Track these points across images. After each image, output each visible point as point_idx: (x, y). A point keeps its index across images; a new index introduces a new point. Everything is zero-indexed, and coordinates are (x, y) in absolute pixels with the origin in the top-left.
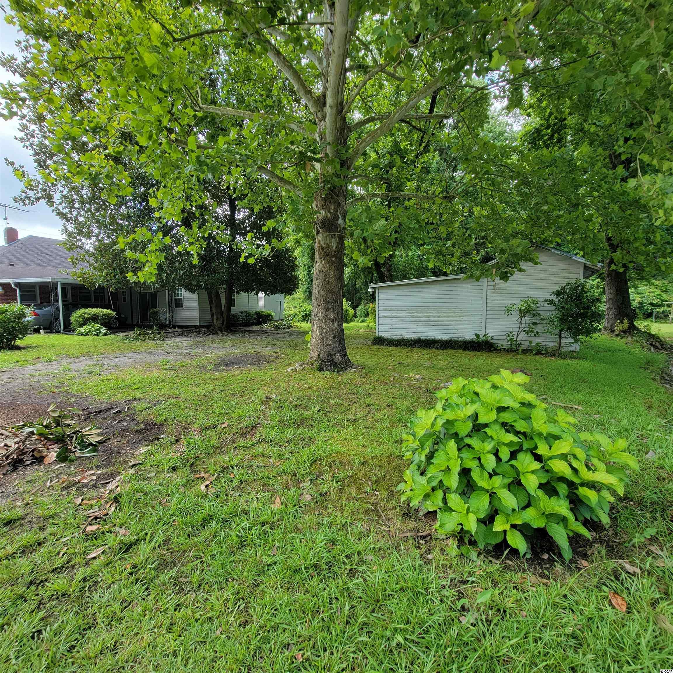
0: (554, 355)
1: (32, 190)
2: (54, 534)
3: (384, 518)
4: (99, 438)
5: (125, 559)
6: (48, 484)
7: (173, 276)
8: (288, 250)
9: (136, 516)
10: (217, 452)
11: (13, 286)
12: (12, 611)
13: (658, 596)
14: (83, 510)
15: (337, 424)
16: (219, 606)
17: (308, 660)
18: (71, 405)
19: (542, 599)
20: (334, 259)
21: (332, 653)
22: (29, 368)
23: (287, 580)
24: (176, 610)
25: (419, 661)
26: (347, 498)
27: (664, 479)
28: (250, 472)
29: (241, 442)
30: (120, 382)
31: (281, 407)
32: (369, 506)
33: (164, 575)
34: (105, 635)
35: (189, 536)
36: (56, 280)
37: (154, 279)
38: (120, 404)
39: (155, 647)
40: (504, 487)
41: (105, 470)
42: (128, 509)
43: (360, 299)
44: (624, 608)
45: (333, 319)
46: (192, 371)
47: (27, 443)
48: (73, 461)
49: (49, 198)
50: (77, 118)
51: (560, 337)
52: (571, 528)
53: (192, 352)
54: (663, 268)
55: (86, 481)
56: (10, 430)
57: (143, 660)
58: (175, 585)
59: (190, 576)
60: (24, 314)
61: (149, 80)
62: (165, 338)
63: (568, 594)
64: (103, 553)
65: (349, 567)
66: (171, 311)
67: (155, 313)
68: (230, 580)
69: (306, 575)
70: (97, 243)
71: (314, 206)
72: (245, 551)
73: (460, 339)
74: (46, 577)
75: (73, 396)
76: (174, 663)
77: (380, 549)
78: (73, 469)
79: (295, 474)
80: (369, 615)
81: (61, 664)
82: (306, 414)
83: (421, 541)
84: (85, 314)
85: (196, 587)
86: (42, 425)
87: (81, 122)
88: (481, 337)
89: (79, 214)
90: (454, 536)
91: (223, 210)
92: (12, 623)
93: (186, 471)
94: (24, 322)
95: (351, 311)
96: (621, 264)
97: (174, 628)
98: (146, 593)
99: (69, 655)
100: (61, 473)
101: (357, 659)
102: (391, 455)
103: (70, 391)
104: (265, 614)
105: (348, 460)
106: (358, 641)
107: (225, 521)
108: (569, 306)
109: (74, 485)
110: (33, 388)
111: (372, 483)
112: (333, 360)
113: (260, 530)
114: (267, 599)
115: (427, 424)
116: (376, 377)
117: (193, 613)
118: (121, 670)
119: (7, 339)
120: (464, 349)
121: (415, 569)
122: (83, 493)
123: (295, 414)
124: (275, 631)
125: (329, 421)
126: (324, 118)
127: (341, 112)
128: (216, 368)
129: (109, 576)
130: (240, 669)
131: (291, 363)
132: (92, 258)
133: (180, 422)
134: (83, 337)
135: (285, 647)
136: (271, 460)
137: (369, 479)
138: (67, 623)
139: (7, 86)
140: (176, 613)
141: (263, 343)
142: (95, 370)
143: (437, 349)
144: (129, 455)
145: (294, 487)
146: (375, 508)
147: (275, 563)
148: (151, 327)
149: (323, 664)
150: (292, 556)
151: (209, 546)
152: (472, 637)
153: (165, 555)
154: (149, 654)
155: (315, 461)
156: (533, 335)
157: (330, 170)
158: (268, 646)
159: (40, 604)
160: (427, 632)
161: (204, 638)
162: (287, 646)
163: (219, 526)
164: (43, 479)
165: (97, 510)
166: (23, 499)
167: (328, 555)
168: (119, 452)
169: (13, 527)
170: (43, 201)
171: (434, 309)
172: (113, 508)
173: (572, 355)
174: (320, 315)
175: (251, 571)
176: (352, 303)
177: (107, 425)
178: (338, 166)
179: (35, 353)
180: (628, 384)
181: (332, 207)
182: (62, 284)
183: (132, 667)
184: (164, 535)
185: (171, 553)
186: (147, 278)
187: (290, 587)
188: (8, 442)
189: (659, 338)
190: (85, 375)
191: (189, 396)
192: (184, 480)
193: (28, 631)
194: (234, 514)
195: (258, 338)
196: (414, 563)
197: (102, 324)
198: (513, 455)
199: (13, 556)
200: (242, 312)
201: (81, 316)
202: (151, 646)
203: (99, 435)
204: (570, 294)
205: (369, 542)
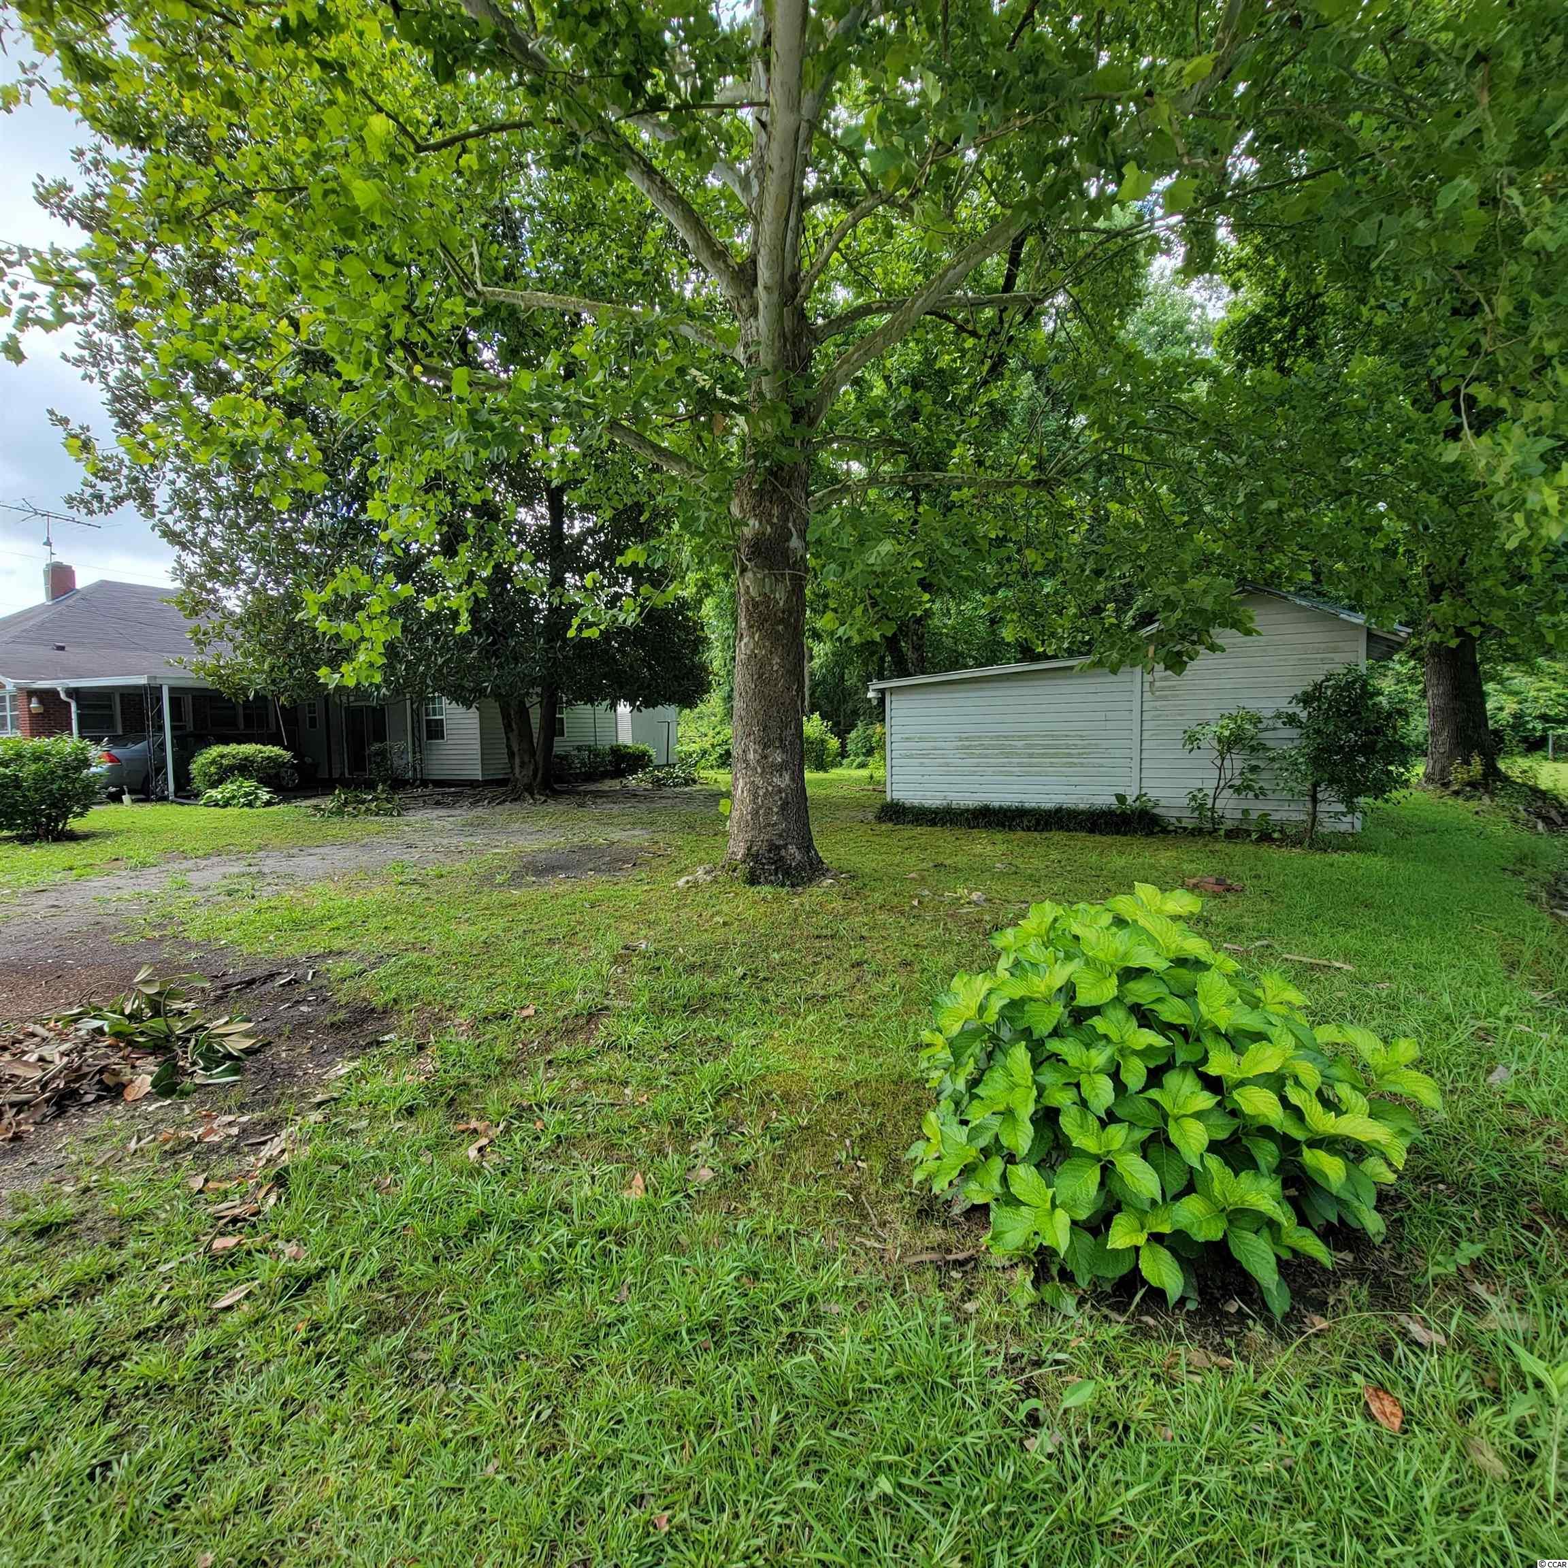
0: (1301, 843)
1: (107, 479)
2: (143, 1256)
3: (875, 1221)
4: (247, 1043)
5: (296, 1311)
6: (133, 1145)
7: (422, 668)
8: (683, 605)
9: (323, 1217)
10: (508, 1072)
11: (63, 696)
12: (48, 1421)
13: (1475, 1395)
14: (207, 1202)
15: (783, 1008)
16: (496, 1414)
17: (681, 1528)
18: (187, 968)
19: (1211, 1400)
20: (780, 628)
21: (736, 1516)
22: (97, 883)
23: (646, 1358)
24: (400, 1421)
25: (926, 1533)
26: (794, 1176)
27: (1523, 1132)
28: (579, 1117)
29: (562, 1050)
30: (297, 914)
31: (659, 969)
32: (841, 1193)
33: (378, 1345)
34: (245, 1473)
35: (436, 1259)
36: (159, 682)
37: (378, 679)
38: (296, 964)
39: (351, 1499)
40: (1133, 1150)
41: (257, 1115)
42: (303, 1200)
43: (855, 713)
44: (1397, 1422)
45: (781, 765)
46: (461, 888)
47: (88, 1053)
48: (188, 1094)
49: (144, 498)
50: (204, 321)
51: (1315, 801)
52: (1288, 1242)
53: (462, 842)
54: (1551, 638)
55: (216, 1139)
56: (52, 1024)
57: (326, 1526)
58: (402, 1367)
59: (436, 1347)
60: (87, 759)
61: (362, 236)
62: (402, 810)
63: (1273, 1390)
64: (247, 1297)
65: (786, 1330)
66: (418, 748)
67: (382, 753)
68: (522, 1357)
69: (690, 1346)
70: (249, 597)
71: (735, 511)
72: (559, 1293)
73: (1082, 806)
74: (123, 1348)
75: (190, 947)
76: (392, 1534)
77: (860, 1289)
78: (187, 1111)
79: (679, 1123)
80: (823, 1435)
81: (150, 1533)
82: (714, 984)
83: (954, 1274)
84: (222, 756)
85: (446, 1372)
86: (122, 1014)
87: (213, 329)
88: (1130, 801)
89: (210, 533)
90: (1025, 1260)
91: (535, 516)
92: (49, 1447)
93: (439, 1115)
94: (87, 777)
95: (834, 743)
96: (1452, 630)
97: (396, 1459)
98: (337, 1385)
99: (167, 1514)
100: (162, 1120)
101: (789, 1527)
102: (901, 1077)
103: (186, 934)
104: (594, 1432)
105: (801, 1090)
106: (795, 1490)
107: (518, 1227)
108: (1332, 728)
109: (188, 1148)
110: (103, 929)
111: (852, 1142)
112: (782, 859)
113: (593, 1247)
114: (599, 1399)
115: (967, 1007)
116: (878, 897)
117: (439, 1427)
118: (278, 1546)
119: (49, 817)
120: (1091, 831)
121: (932, 1334)
122: (208, 1165)
123: (689, 985)
124: (614, 1466)
125: (765, 1001)
126: (754, 311)
127: (794, 297)
128: (516, 879)
129: (259, 1347)
130: (532, 1547)
131: (686, 867)
132: (240, 632)
133: (430, 1004)
134: (217, 809)
135: (633, 1501)
136: (627, 1091)
137: (847, 1133)
138: (165, 1447)
139: (48, 257)
140: (402, 1426)
141: (627, 819)
142: (244, 887)
143: (1029, 829)
144: (314, 1080)
145: (675, 1150)
146: (856, 1197)
147: (623, 1321)
148: (371, 786)
149: (714, 1538)
150: (662, 1304)
151: (478, 1281)
152: (1046, 1481)
153: (382, 1301)
154: (337, 1514)
155: (727, 1093)
156: (1251, 795)
157: (769, 429)
158: (596, 1500)
159: (108, 1408)
160: (946, 1470)
161: (458, 1480)
162: (638, 1500)
163: (505, 1237)
164: (122, 1134)
165: (238, 1202)
166: (78, 1179)
167: (743, 1302)
168: (290, 1074)
169: (55, 1240)
170: (130, 504)
171: (1021, 738)
172: (272, 1200)
173: (1343, 843)
174: (751, 756)
175: (570, 1338)
176: (836, 724)
177: (267, 1013)
178: (787, 420)
179: (109, 848)
180: (1467, 910)
181: (775, 512)
182: (172, 690)
183: (301, 1541)
184: (382, 1258)
185: (397, 1297)
186: (364, 674)
187: (652, 1372)
188: (46, 1051)
189: (1556, 798)
190: (221, 898)
191: (451, 946)
192: (432, 1135)
193: (82, 1465)
194: (538, 1212)
195: (616, 809)
196: (931, 1320)
197: (260, 781)
198: (1155, 1077)
199: (52, 1303)
200: (579, 749)
201: (213, 762)
202: (343, 1497)
203: (247, 1034)
204: (1336, 700)
205: (835, 1274)
